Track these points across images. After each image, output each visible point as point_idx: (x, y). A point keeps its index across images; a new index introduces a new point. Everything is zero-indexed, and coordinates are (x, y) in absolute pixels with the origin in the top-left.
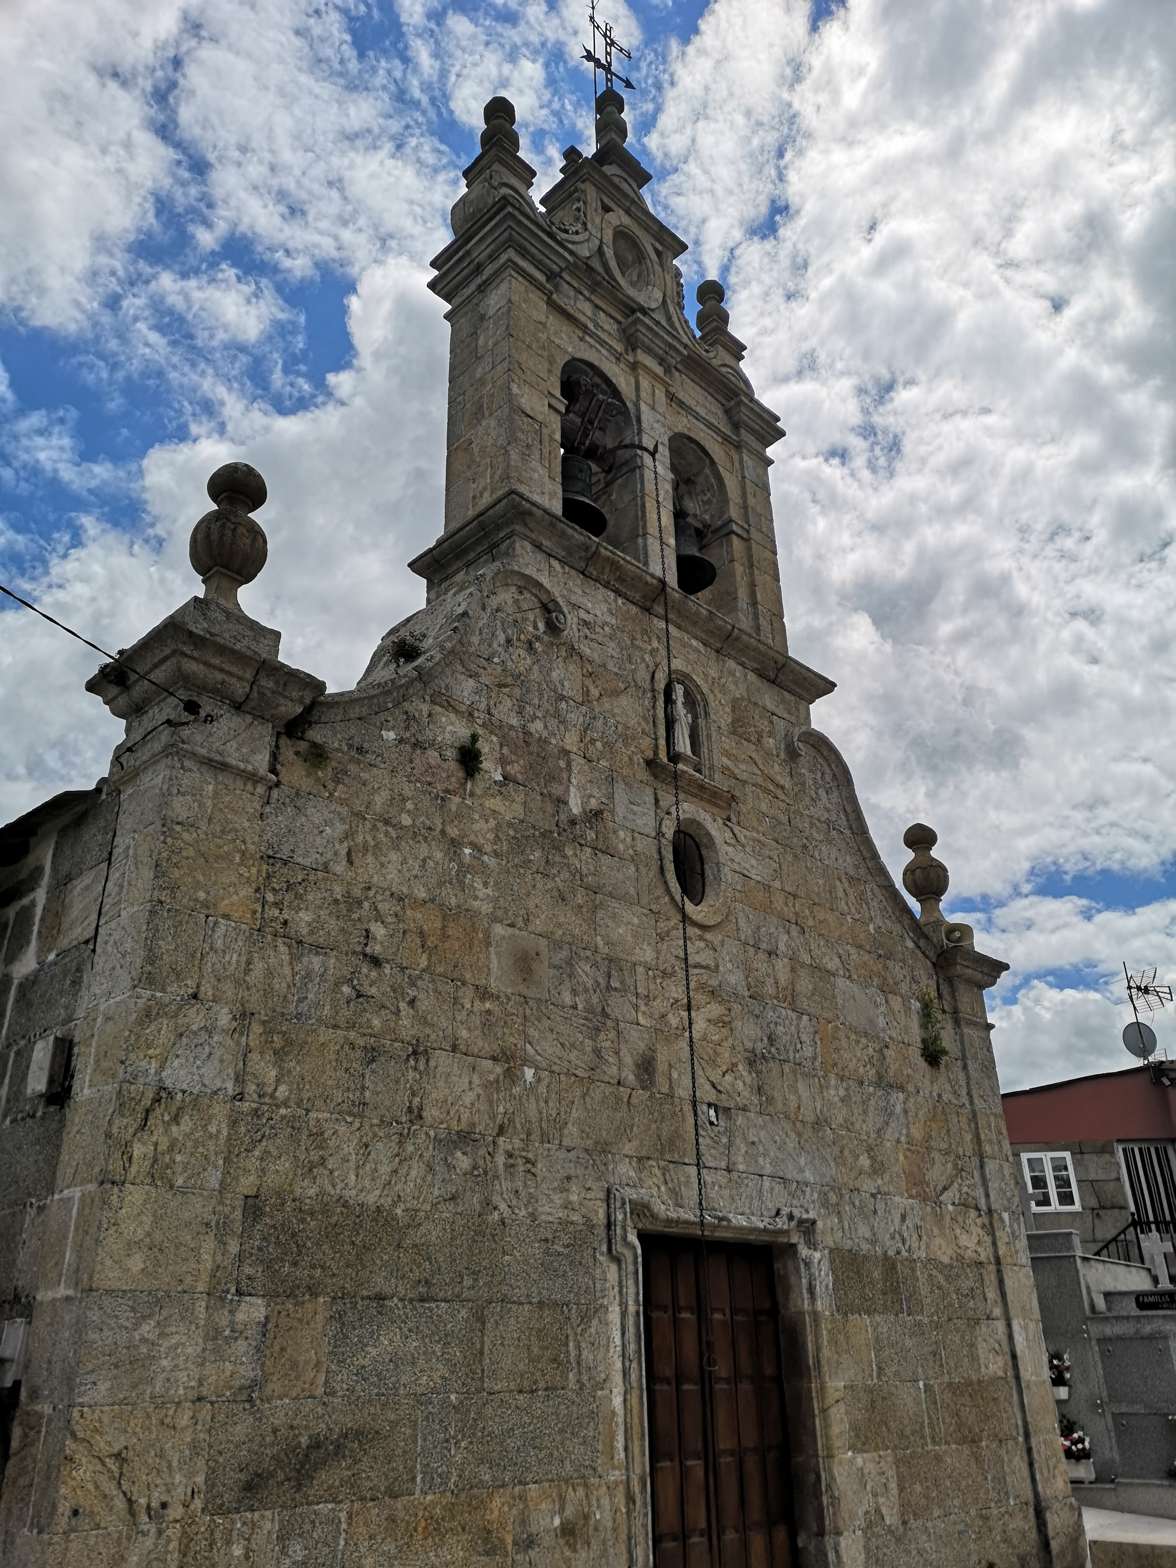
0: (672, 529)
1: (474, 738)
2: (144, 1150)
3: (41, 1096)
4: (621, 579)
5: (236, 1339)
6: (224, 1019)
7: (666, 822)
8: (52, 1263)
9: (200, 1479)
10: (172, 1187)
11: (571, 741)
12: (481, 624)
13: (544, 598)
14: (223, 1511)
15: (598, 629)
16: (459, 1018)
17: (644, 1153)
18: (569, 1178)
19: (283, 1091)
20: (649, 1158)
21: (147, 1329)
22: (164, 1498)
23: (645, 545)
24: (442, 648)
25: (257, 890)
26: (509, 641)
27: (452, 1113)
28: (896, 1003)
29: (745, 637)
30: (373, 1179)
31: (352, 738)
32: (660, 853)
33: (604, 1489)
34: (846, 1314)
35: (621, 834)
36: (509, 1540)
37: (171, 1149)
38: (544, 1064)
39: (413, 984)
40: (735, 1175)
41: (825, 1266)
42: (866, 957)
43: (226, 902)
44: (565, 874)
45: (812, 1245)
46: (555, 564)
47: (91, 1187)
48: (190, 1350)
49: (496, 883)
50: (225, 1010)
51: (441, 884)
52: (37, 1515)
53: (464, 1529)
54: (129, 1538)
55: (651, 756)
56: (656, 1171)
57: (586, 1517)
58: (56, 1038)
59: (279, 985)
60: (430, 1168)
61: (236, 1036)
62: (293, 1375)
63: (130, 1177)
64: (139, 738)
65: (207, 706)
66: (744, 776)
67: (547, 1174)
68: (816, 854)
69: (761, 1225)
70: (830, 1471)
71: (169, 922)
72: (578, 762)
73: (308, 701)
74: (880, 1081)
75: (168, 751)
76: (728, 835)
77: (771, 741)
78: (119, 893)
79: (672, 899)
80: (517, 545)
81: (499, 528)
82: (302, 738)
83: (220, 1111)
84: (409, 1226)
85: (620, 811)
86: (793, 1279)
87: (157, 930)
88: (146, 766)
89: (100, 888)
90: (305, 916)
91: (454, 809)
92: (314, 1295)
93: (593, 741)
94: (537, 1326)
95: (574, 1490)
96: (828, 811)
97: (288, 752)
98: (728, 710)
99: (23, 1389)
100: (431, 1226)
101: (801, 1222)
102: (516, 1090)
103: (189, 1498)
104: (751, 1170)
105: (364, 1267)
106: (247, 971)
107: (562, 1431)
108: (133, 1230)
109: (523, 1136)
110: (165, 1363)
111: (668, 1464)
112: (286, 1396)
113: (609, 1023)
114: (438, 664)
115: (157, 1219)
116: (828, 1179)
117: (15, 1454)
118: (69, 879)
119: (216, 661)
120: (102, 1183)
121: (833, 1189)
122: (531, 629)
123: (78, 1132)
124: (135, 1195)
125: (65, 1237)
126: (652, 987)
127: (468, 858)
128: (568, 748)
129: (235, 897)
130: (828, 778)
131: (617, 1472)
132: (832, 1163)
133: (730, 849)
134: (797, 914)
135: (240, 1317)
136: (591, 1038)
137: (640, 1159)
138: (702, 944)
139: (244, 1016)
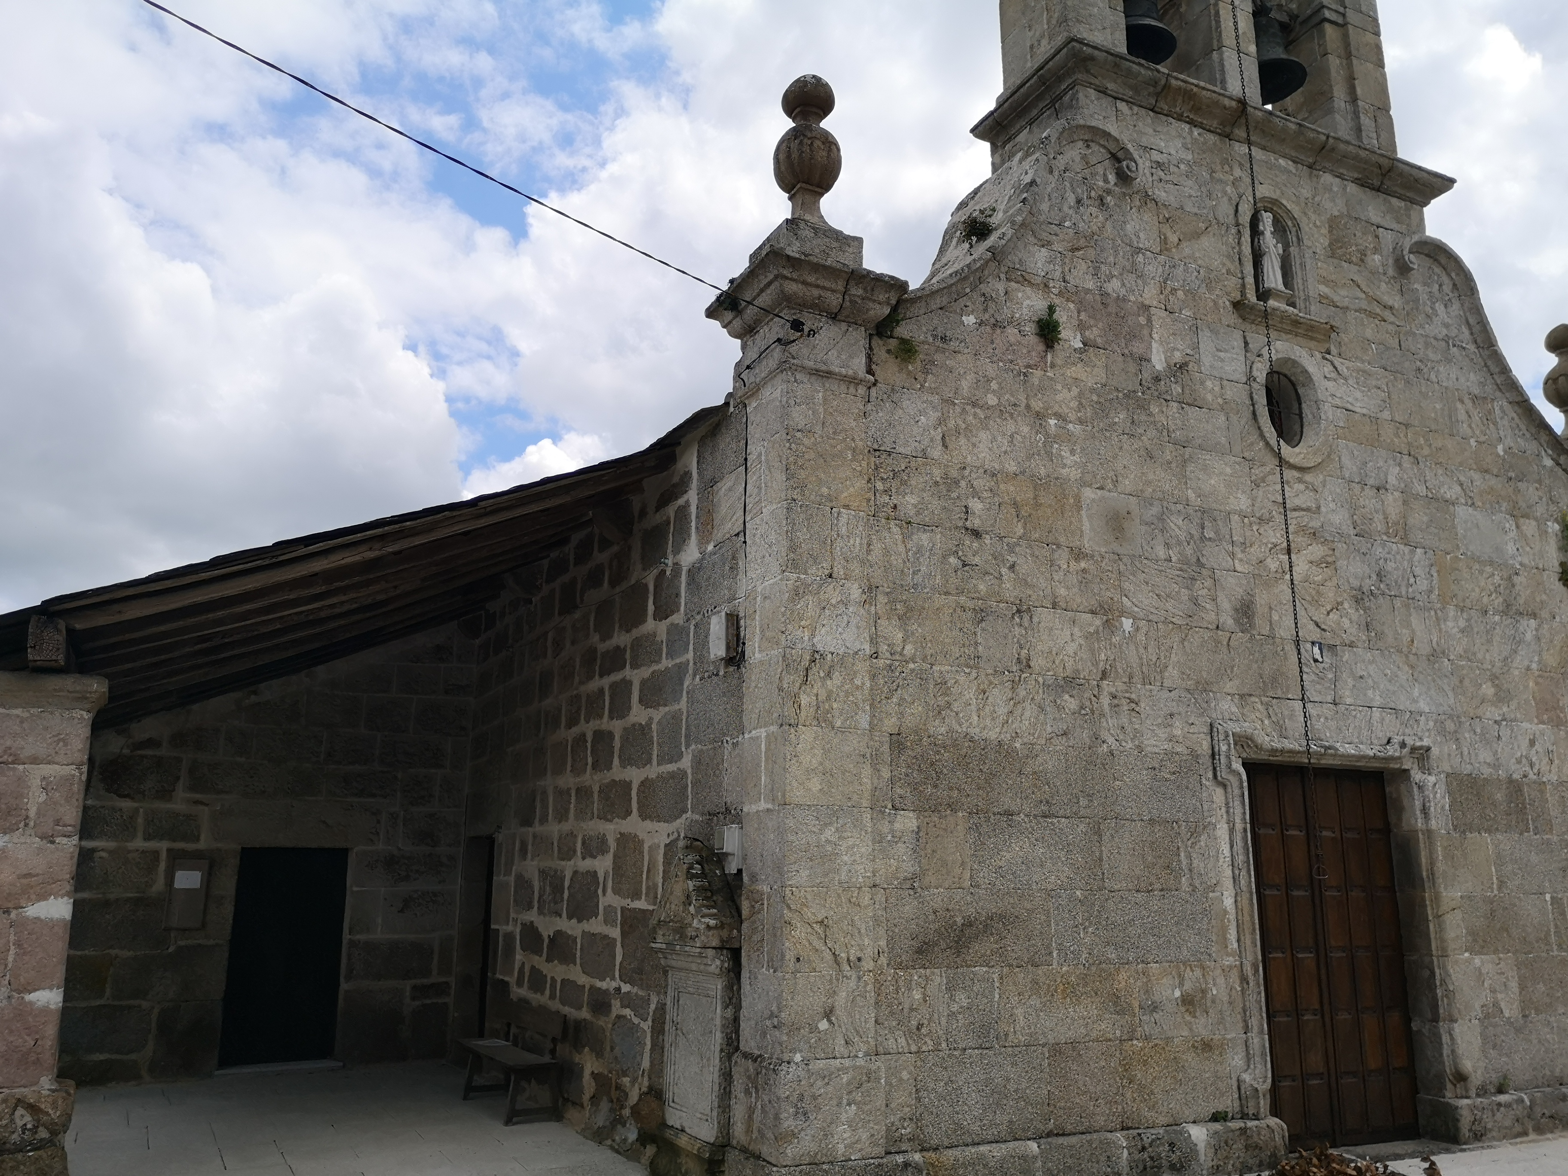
0: (1252, 34)
1: (1051, 309)
2: (809, 699)
3: (722, 660)
4: (1196, 109)
5: (896, 843)
6: (855, 592)
7: (1257, 365)
8: (752, 785)
9: (883, 943)
10: (833, 728)
11: (1150, 294)
12: (1049, 190)
13: (1112, 147)
14: (900, 966)
15: (1173, 169)
16: (1056, 578)
17: (1245, 691)
18: (1172, 715)
19: (909, 649)
20: (1251, 695)
21: (829, 833)
22: (859, 954)
23: (1221, 60)
24: (1013, 223)
25: (869, 480)
26: (1079, 201)
27: (1057, 662)
28: (1530, 527)
29: (1342, 146)
30: (993, 719)
31: (935, 329)
32: (1252, 398)
33: (1218, 971)
34: (1464, 832)
35: (1209, 384)
36: (1136, 1004)
37: (828, 698)
38: (1141, 615)
39: (1011, 551)
40: (1341, 708)
41: (1441, 790)
42: (1493, 481)
43: (845, 494)
44: (1152, 433)
45: (1425, 768)
46: (1122, 106)
47: (774, 728)
48: (863, 850)
49: (1083, 449)
50: (856, 586)
51: (1030, 457)
52: (771, 960)
53: (1096, 994)
54: (838, 980)
55: (1239, 298)
56: (1259, 706)
57: (1204, 992)
58: (727, 614)
59: (896, 561)
60: (1042, 709)
61: (867, 606)
62: (944, 871)
63: (801, 721)
64: (755, 356)
65: (809, 321)
66: (1346, 302)
67: (1151, 712)
68: (1433, 377)
69: (1371, 753)
70: (1444, 968)
71: (802, 516)
72: (1158, 314)
73: (894, 302)
74: (1507, 609)
75: (783, 367)
76: (1328, 368)
77: (1377, 257)
78: (759, 494)
79: (1267, 444)
80: (1081, 95)
81: (1060, 79)
82: (891, 337)
83: (862, 667)
84: (1028, 757)
85: (1207, 361)
86: (1406, 802)
87: (794, 524)
88: (766, 381)
89: (742, 489)
90: (911, 499)
91: (1037, 383)
92: (954, 811)
93: (1174, 291)
94: (1150, 839)
95: (1192, 971)
96: (1447, 326)
97: (880, 353)
98: (1324, 231)
99: (744, 875)
100: (1048, 757)
101: (1414, 749)
102: (1116, 640)
103: (877, 956)
104: (1359, 702)
105: (993, 789)
106: (869, 552)
107: (1177, 923)
108: (810, 760)
109: (1127, 680)
110: (845, 858)
111: (1280, 955)
112: (941, 887)
113: (1205, 572)
114: (1009, 240)
115: (826, 752)
116: (1446, 708)
117: (746, 919)
118: (714, 482)
119: (811, 279)
120: (782, 725)
121: (1451, 717)
122: (1101, 183)
123: (756, 687)
124: (807, 735)
125: (760, 766)
126: (1248, 533)
127: (1053, 428)
128: (1147, 302)
129: (852, 489)
130: (1447, 288)
131: (1231, 959)
132: (1450, 694)
133: (1330, 384)
134: (1409, 444)
135: (897, 826)
136: (1187, 588)
137: (1242, 696)
138: (1302, 487)
139: (871, 589)
